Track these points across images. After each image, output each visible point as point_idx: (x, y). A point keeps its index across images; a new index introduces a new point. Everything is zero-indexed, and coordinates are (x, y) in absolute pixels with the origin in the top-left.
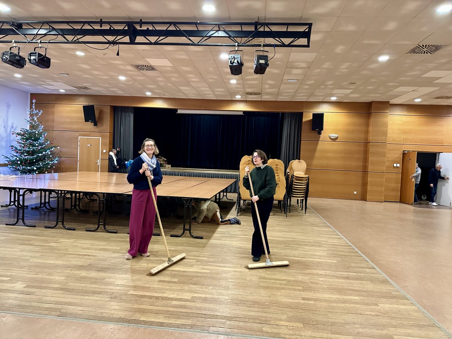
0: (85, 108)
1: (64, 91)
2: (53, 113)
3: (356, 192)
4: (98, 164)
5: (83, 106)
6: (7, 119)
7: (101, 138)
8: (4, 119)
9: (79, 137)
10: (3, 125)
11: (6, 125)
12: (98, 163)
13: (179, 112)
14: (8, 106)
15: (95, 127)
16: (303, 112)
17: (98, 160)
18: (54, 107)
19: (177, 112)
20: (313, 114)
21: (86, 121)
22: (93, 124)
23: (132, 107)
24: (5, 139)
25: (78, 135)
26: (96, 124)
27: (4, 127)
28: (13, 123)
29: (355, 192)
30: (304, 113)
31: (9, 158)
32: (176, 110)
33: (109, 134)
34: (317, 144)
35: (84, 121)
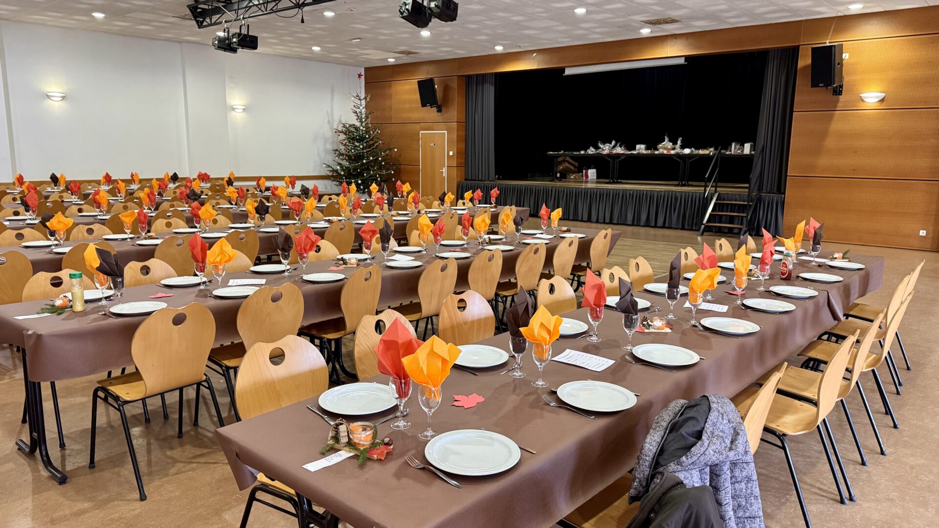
0: (420, 83)
1: (394, 60)
2: (390, 96)
3: (925, 232)
4: (444, 176)
5: (418, 82)
6: (332, 111)
7: (446, 132)
8: (327, 111)
9: (421, 132)
10: (327, 120)
11: (331, 121)
12: (444, 173)
13: (568, 72)
14: (333, 91)
15: (439, 113)
16: (798, 46)
17: (444, 168)
18: (390, 87)
19: (564, 73)
20: (813, 49)
21: (423, 105)
22: (435, 109)
23: (492, 74)
24: (330, 141)
25: (419, 128)
26: (439, 111)
27: (329, 122)
28: (341, 116)
29: (921, 231)
30: (800, 47)
31: (331, 167)
32: (563, 70)
33: (457, 125)
34: (830, 118)
35: (421, 105)
